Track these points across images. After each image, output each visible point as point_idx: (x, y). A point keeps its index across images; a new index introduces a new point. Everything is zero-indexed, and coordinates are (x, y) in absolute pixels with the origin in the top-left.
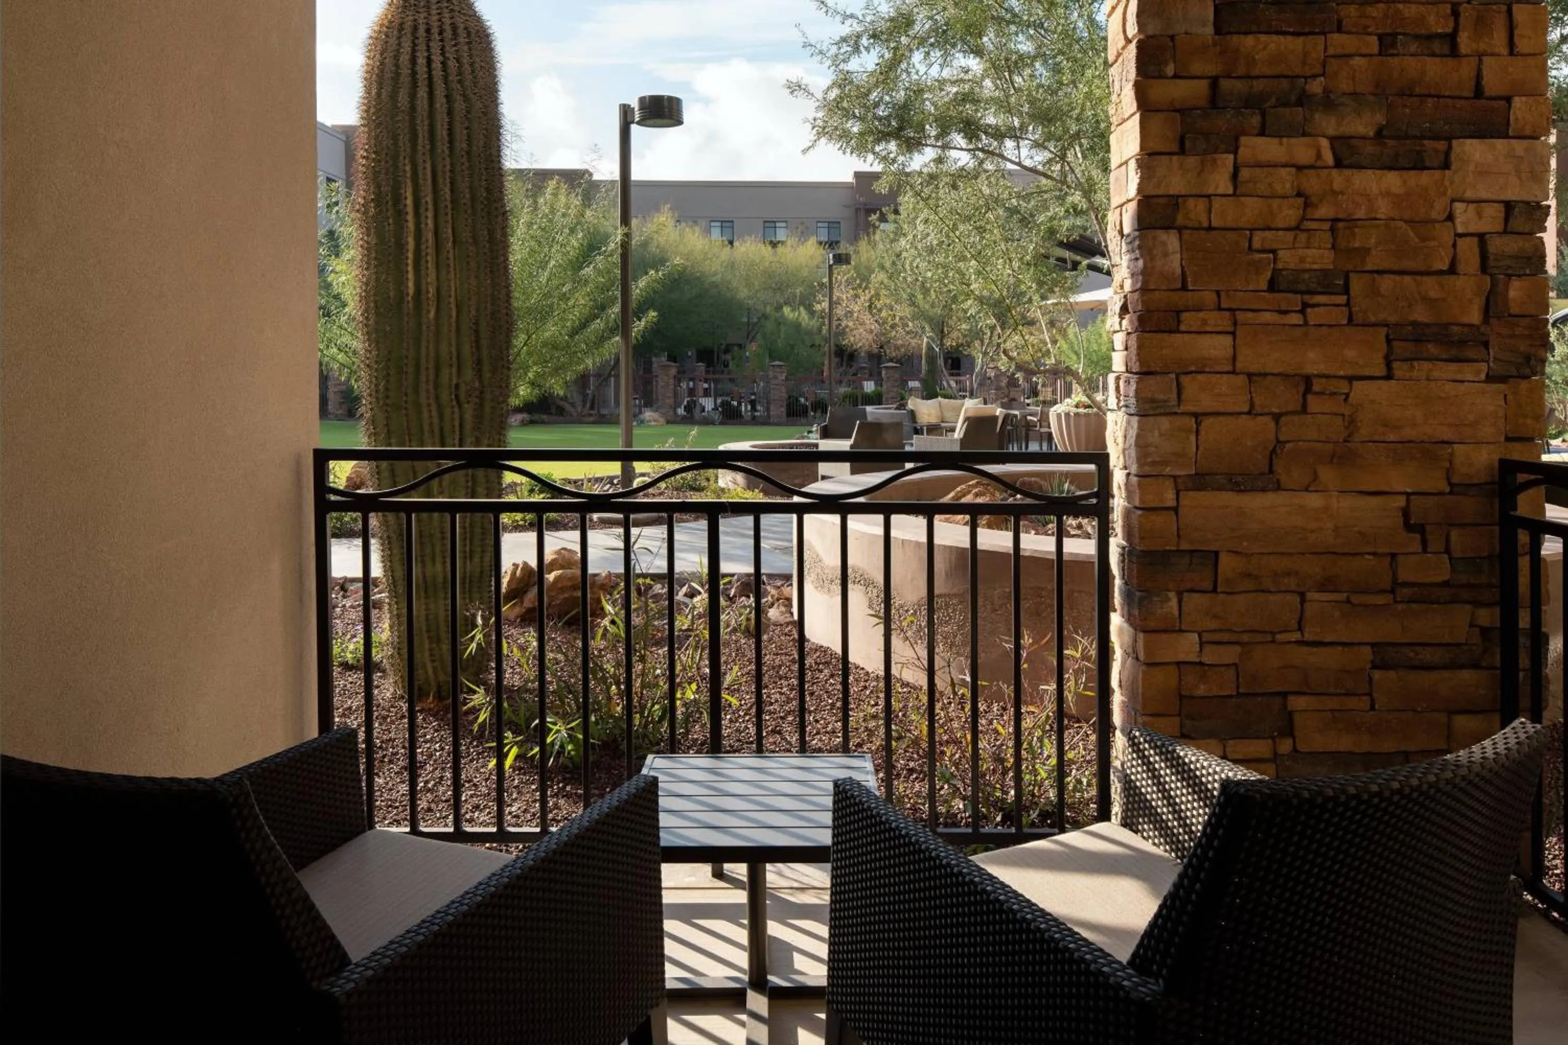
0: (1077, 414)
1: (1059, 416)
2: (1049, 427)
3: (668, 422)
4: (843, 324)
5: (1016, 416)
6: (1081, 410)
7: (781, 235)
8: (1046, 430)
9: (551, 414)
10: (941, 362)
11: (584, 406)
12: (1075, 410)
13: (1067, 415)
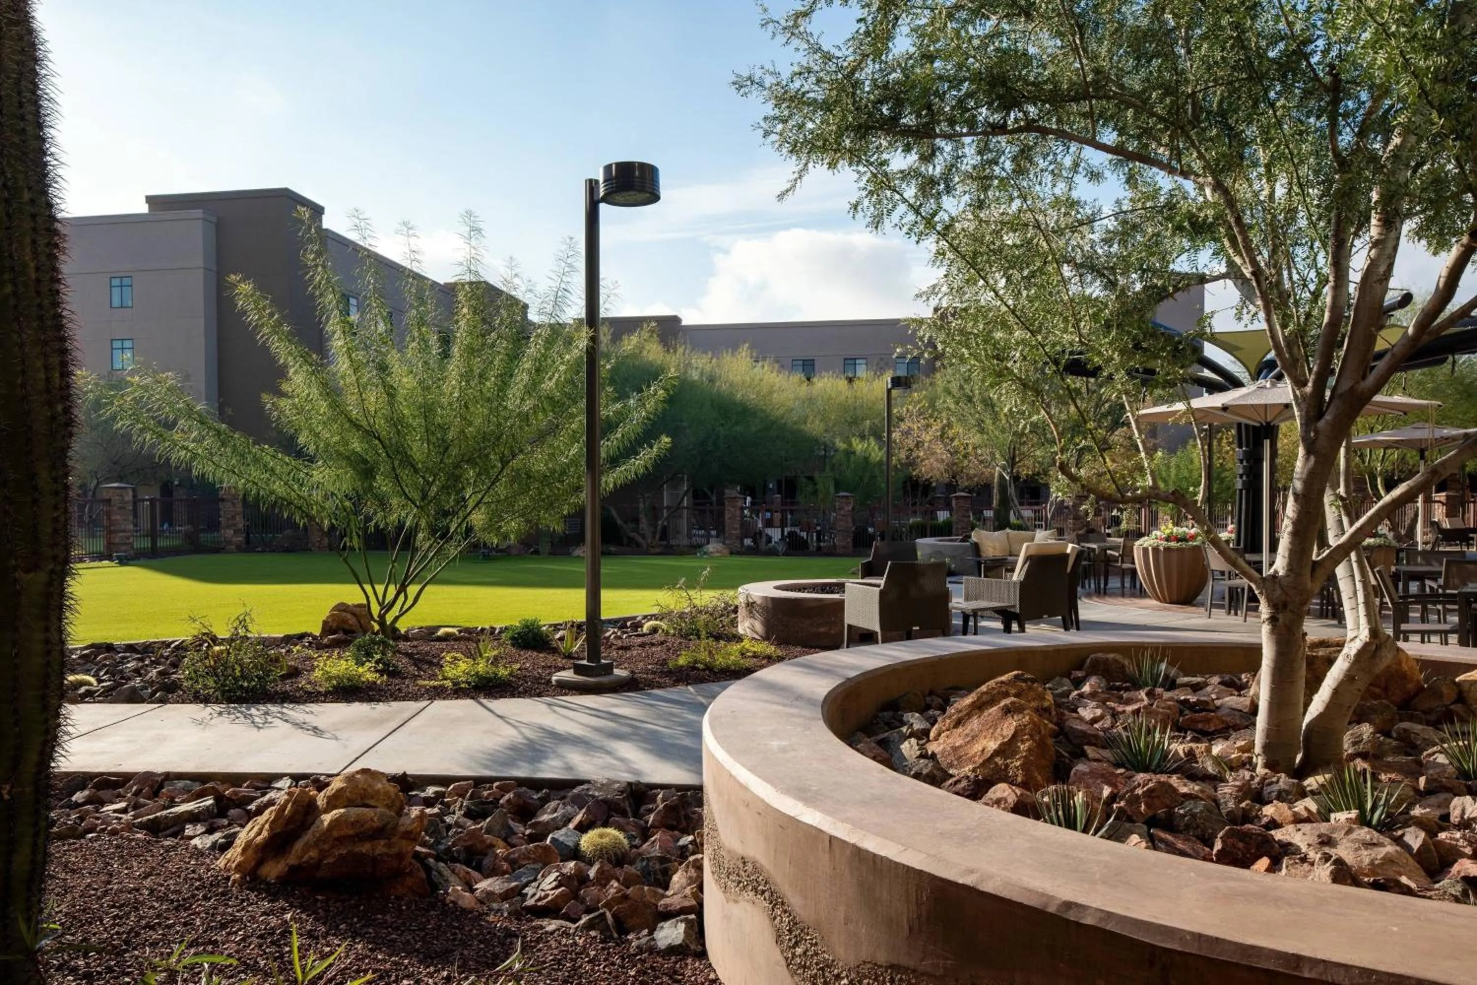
0: (1167, 549)
1: (1145, 550)
2: (1133, 563)
3: (731, 553)
4: (914, 455)
5: (1094, 550)
6: (1173, 544)
7: (862, 371)
8: (1130, 566)
9: (622, 545)
10: (1012, 491)
11: (654, 537)
12: (1164, 543)
13: (1156, 550)
